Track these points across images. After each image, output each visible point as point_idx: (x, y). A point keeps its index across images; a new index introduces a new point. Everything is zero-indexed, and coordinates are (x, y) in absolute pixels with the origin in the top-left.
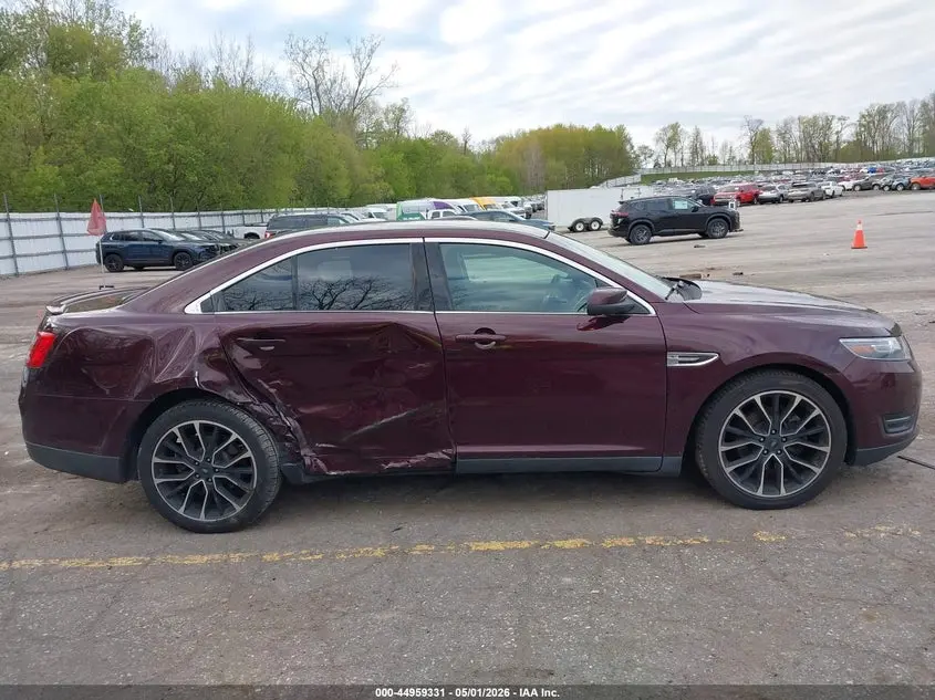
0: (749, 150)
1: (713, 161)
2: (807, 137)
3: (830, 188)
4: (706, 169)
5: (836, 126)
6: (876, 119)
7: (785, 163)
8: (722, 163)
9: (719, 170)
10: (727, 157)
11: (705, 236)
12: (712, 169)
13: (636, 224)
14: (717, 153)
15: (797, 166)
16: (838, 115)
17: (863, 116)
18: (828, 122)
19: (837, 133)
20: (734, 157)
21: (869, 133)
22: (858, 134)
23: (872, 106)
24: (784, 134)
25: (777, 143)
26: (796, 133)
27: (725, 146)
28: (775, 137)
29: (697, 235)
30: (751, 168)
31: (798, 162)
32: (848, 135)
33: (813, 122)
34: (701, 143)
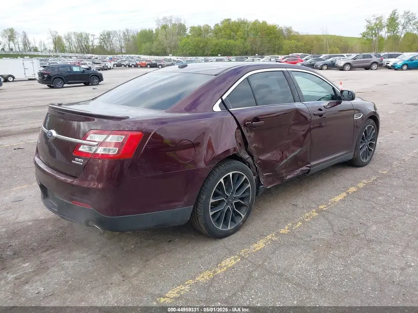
0: (53, 46)
1: (36, 50)
2: (79, 41)
3: (110, 65)
4: (32, 53)
5: (91, 38)
6: (107, 37)
7: (71, 53)
8: (40, 50)
9: (40, 54)
10: (43, 48)
11: (87, 84)
12: (36, 53)
13: (55, 78)
14: (37, 46)
15: (77, 55)
16: (91, 34)
17: (101, 35)
18: (87, 35)
19: (92, 41)
20: (46, 49)
21: (105, 42)
22: (101, 43)
23: (104, 31)
24: (68, 39)
25: (66, 44)
26: (74, 39)
27: (41, 42)
28: (64, 41)
29: (83, 84)
30: (55, 54)
31: (77, 53)
32: (96, 43)
33: (81, 35)
34: (28, 40)
